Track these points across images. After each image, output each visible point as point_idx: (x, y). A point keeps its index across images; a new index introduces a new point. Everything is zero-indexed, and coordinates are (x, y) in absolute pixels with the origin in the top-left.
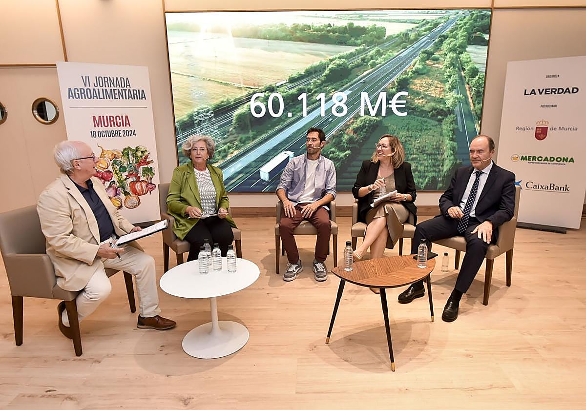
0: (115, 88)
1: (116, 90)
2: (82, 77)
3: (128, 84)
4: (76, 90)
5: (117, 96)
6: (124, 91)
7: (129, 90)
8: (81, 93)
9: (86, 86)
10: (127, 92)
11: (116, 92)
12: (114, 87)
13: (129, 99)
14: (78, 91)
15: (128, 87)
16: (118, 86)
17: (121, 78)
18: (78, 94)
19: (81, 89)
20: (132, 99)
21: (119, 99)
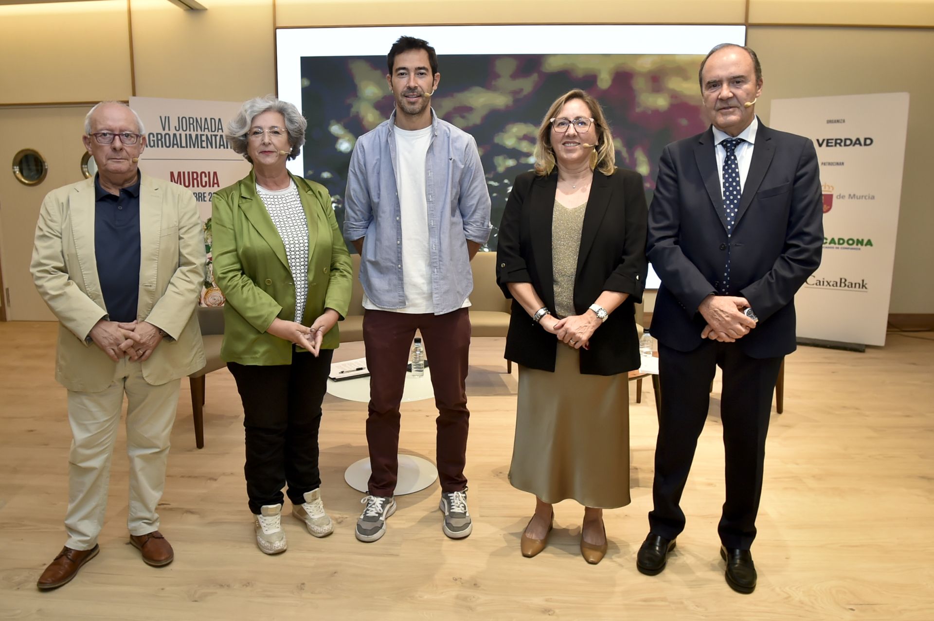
0: (203, 133)
1: (204, 135)
2: (161, 117)
3: (220, 127)
5: (204, 144)
6: (213, 137)
7: (221, 136)
8: (158, 140)
9: (164, 129)
10: (218, 138)
11: (204, 138)
12: (201, 131)
13: (220, 148)
14: (154, 137)
15: (220, 131)
16: (206, 130)
17: (211, 119)
18: (154, 141)
19: (157, 134)
20: (224, 148)
21: (207, 147)
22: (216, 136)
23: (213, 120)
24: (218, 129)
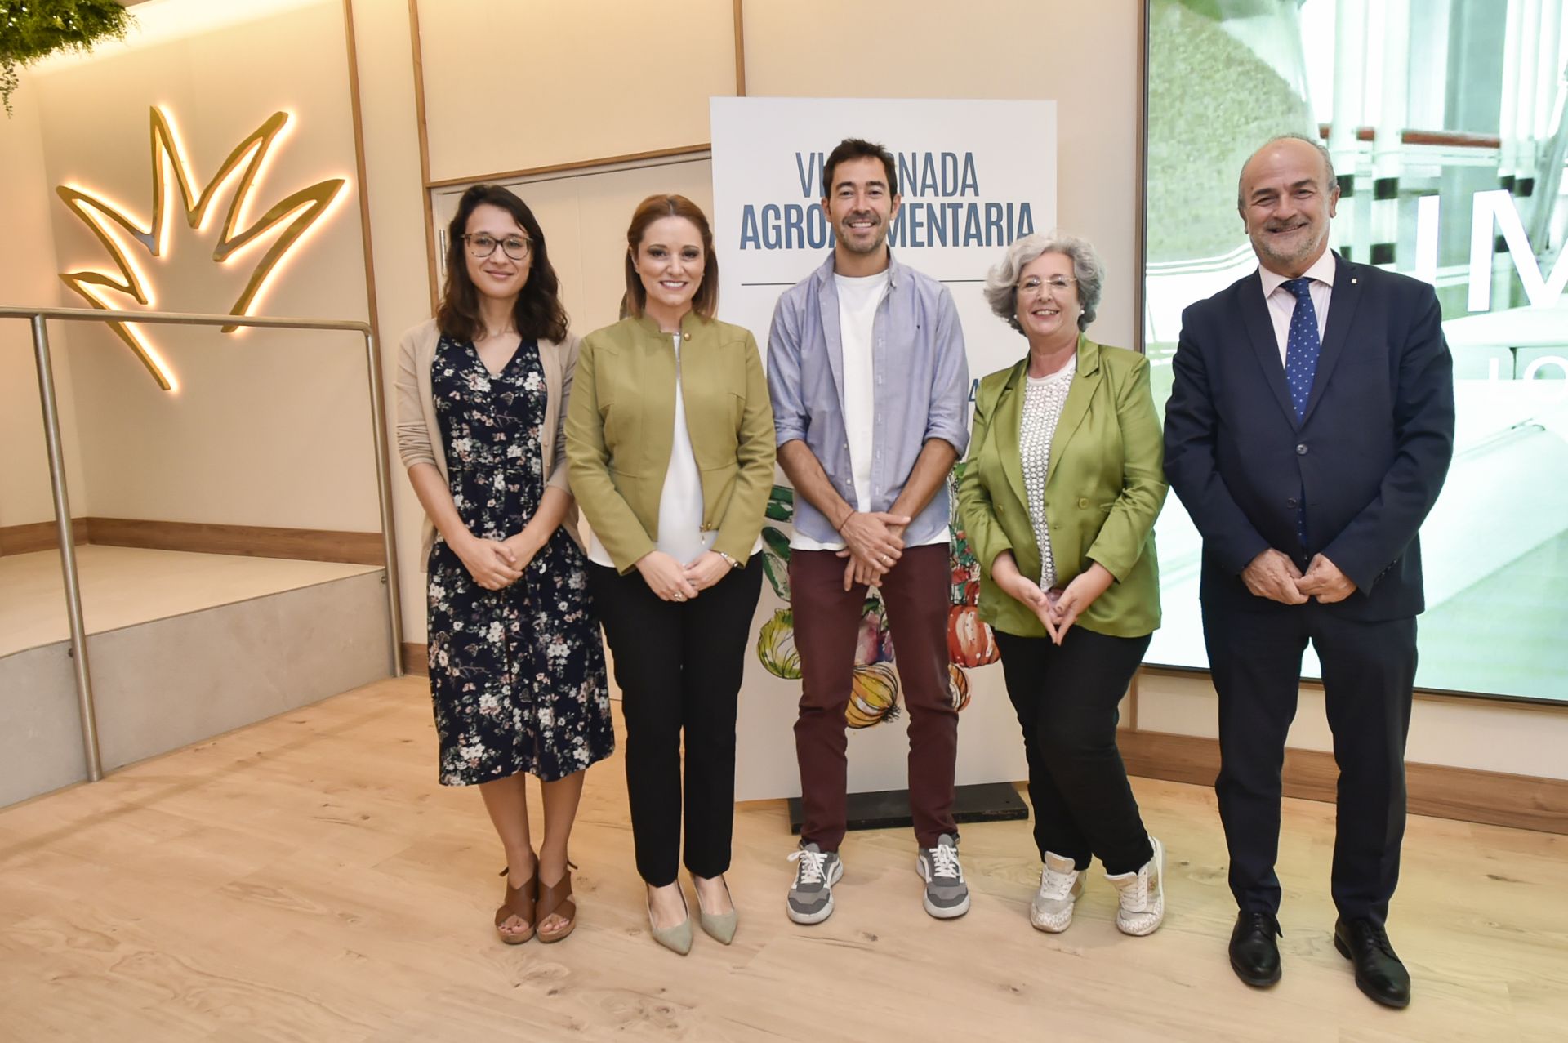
0: (918, 200)
1: (921, 206)
2: (798, 155)
3: (969, 181)
4: (771, 213)
5: (922, 234)
6: (949, 212)
7: (973, 208)
8: (789, 225)
9: (807, 193)
10: (963, 214)
11: (921, 215)
12: (915, 195)
13: (966, 244)
14: (777, 217)
15: (970, 191)
16: (929, 192)
17: (944, 155)
18: (777, 228)
19: (788, 208)
20: (980, 244)
21: (930, 244)
22: (956, 207)
23: (949, 160)
24: (965, 186)
